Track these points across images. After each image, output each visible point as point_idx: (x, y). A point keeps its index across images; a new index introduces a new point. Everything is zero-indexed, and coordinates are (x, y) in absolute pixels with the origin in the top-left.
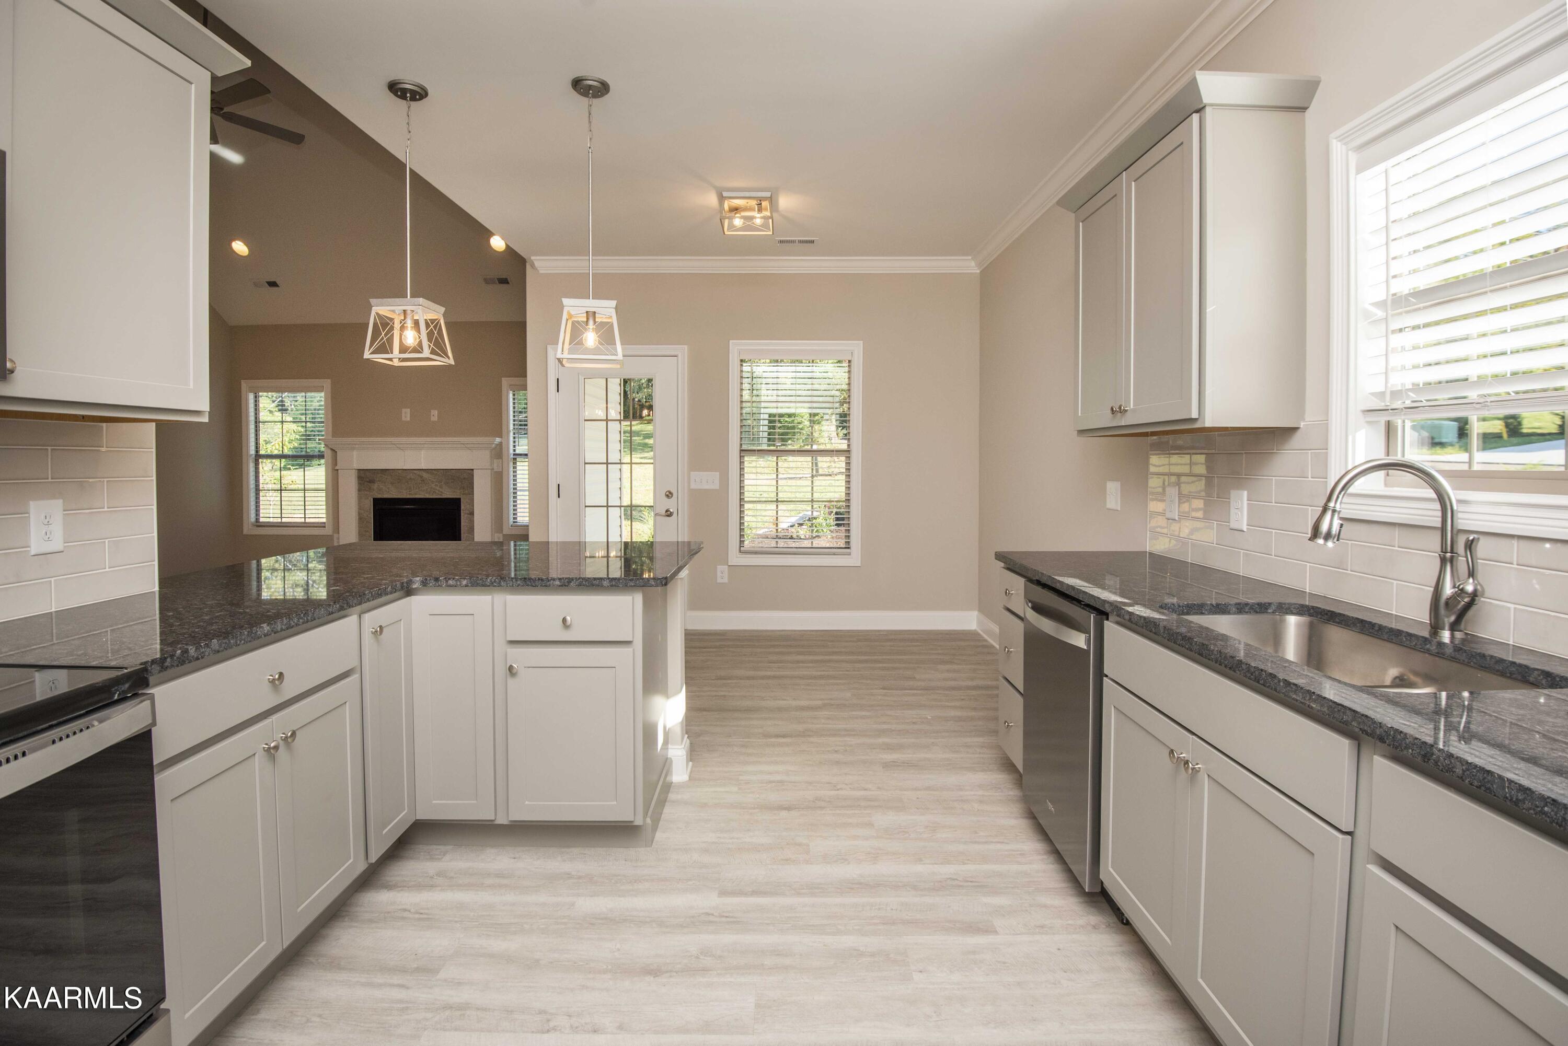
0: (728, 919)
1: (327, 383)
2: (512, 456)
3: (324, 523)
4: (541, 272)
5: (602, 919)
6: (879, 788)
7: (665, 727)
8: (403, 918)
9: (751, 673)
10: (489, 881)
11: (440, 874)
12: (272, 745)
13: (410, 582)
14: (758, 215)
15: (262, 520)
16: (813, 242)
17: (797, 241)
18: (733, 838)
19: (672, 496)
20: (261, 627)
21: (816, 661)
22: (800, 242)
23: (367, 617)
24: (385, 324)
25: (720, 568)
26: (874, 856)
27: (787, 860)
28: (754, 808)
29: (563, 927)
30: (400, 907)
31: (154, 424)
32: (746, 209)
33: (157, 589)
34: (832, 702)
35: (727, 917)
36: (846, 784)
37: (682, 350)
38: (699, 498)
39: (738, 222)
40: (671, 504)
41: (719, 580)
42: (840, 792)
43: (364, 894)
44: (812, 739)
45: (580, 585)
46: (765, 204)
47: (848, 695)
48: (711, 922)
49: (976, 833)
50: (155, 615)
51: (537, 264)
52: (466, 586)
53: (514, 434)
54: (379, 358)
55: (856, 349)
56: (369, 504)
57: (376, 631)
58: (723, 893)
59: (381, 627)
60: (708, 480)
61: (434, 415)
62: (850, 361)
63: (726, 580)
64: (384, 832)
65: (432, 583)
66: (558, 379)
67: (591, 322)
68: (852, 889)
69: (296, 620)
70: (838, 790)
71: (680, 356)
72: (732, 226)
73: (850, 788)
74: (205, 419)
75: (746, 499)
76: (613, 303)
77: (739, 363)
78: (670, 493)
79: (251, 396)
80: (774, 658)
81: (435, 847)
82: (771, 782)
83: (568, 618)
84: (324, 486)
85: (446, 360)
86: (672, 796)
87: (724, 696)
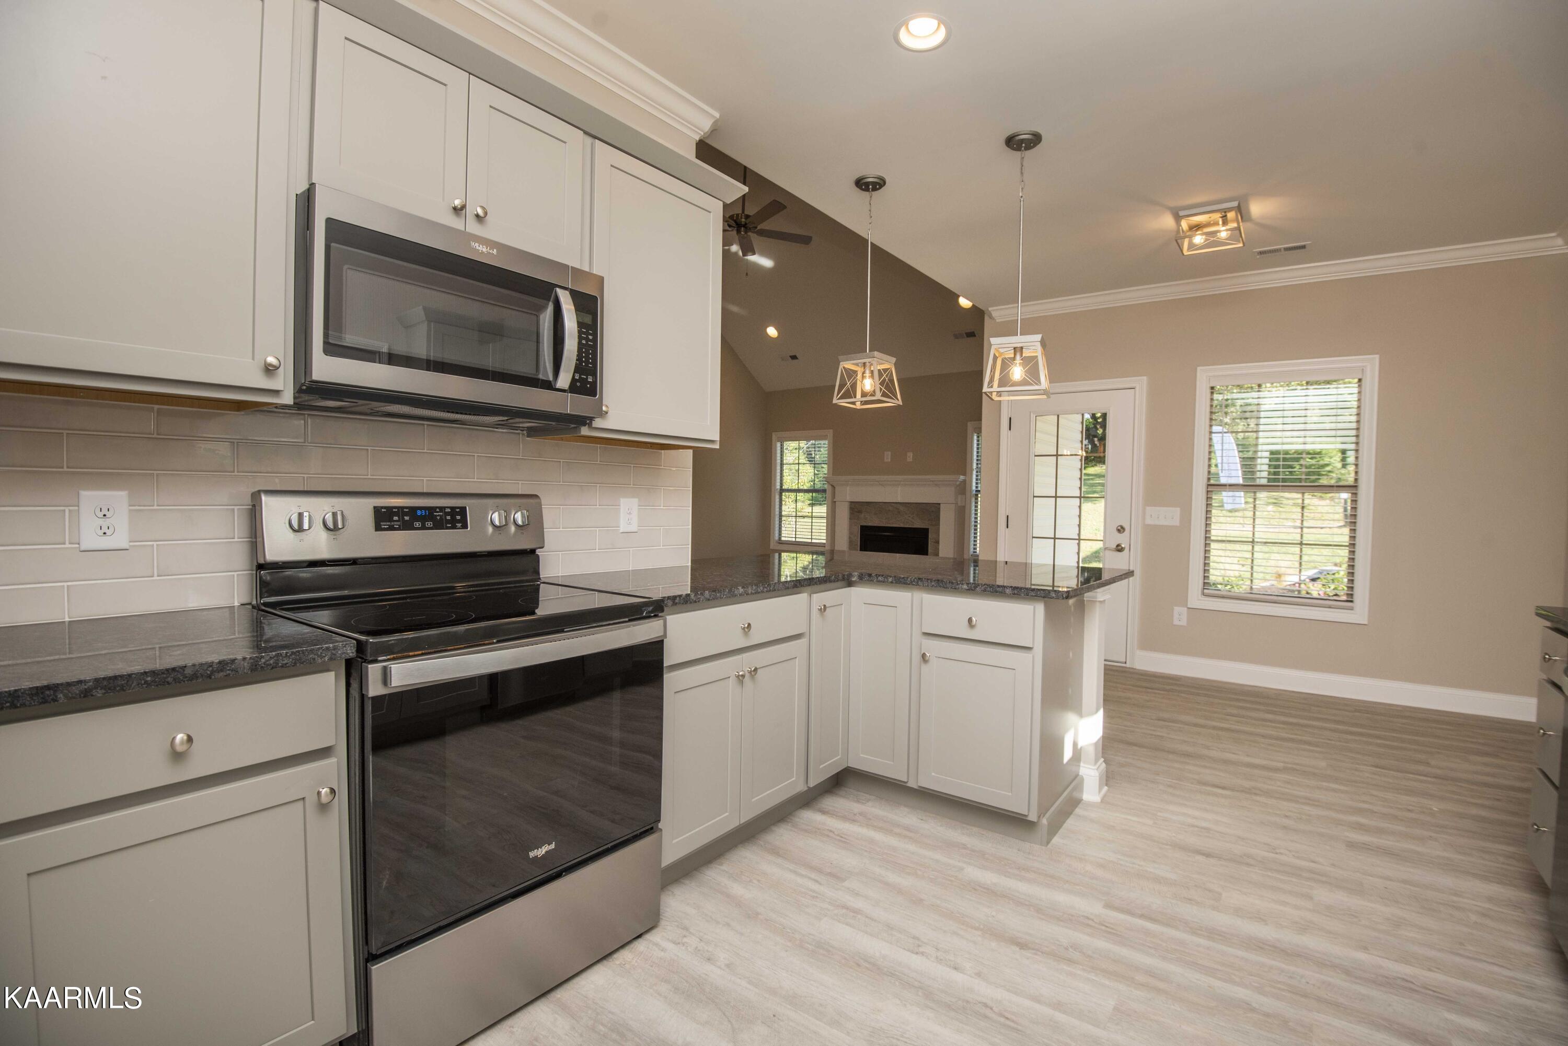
0: (1108, 929)
1: (830, 433)
2: (974, 492)
3: (824, 544)
4: (997, 321)
5: (984, 888)
6: (1333, 865)
7: (1075, 744)
8: (828, 836)
9: (1202, 721)
10: (897, 830)
11: (861, 814)
12: (741, 673)
13: (850, 575)
14: (1224, 228)
15: (783, 539)
16: (1304, 247)
17: (1282, 250)
18: (1134, 863)
19: (1123, 532)
20: (737, 589)
21: (1291, 724)
22: (1286, 249)
23: (815, 596)
24: (851, 374)
25: (1177, 609)
26: (1304, 928)
27: (1190, 900)
28: (1167, 845)
29: (950, 883)
30: (827, 828)
31: (691, 451)
32: (1208, 225)
33: (690, 564)
34: (1298, 767)
35: (1107, 927)
36: (1290, 851)
37: (1141, 383)
38: (1153, 533)
39: (1198, 239)
40: (1123, 539)
41: (1176, 622)
42: (1277, 856)
43: (803, 811)
44: (1258, 798)
45: (985, 590)
46: (1231, 215)
47: (1323, 764)
48: (1088, 925)
49: (1461, 944)
50: (688, 582)
51: (994, 314)
52: (892, 582)
53: (977, 472)
54: (844, 403)
55: (1371, 364)
56: (857, 531)
57: (821, 609)
58: (1108, 906)
59: (825, 606)
60: (1168, 516)
61: (910, 456)
62: (1360, 380)
63: (1184, 622)
64: (821, 767)
65: (867, 578)
66: (1010, 418)
67: (1018, 357)
68: (1261, 948)
69: (762, 588)
70: (1277, 853)
71: (1137, 389)
72: (1192, 246)
73: (1294, 856)
74: (717, 446)
75: (1212, 538)
76: (1038, 337)
77: (1209, 391)
78: (1122, 527)
79: (779, 444)
80: (1235, 711)
81: (862, 794)
82: (1193, 826)
83: (974, 619)
84: (825, 515)
85: (896, 401)
86: (1078, 811)
87: (1162, 737)
